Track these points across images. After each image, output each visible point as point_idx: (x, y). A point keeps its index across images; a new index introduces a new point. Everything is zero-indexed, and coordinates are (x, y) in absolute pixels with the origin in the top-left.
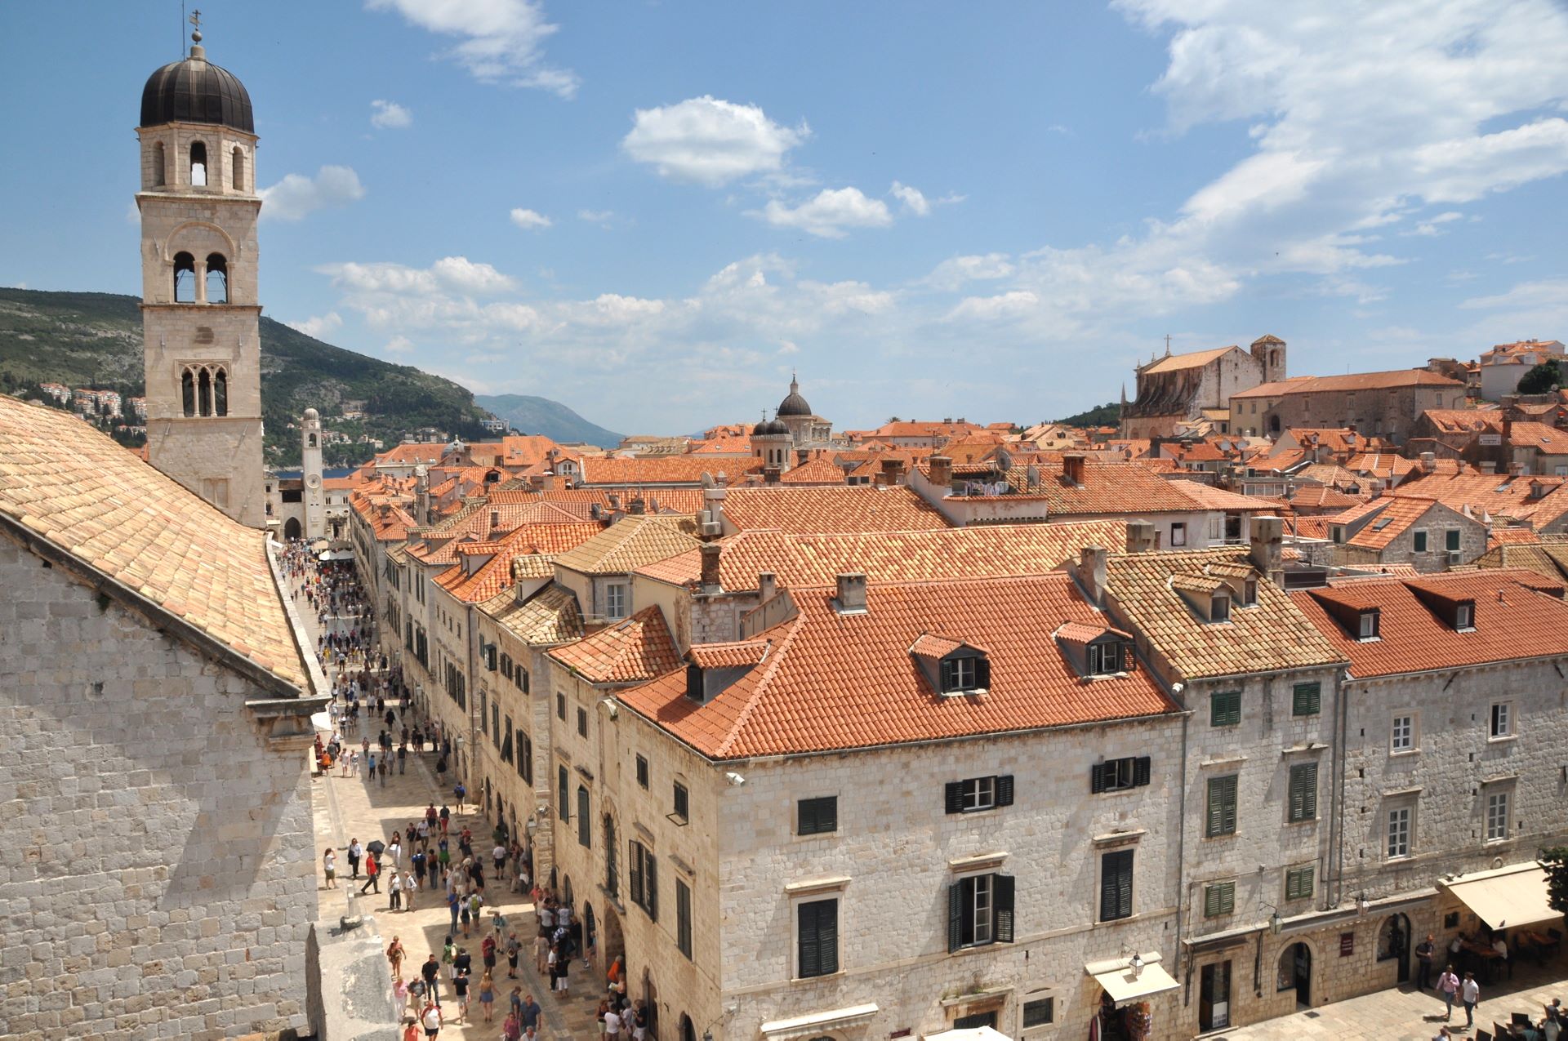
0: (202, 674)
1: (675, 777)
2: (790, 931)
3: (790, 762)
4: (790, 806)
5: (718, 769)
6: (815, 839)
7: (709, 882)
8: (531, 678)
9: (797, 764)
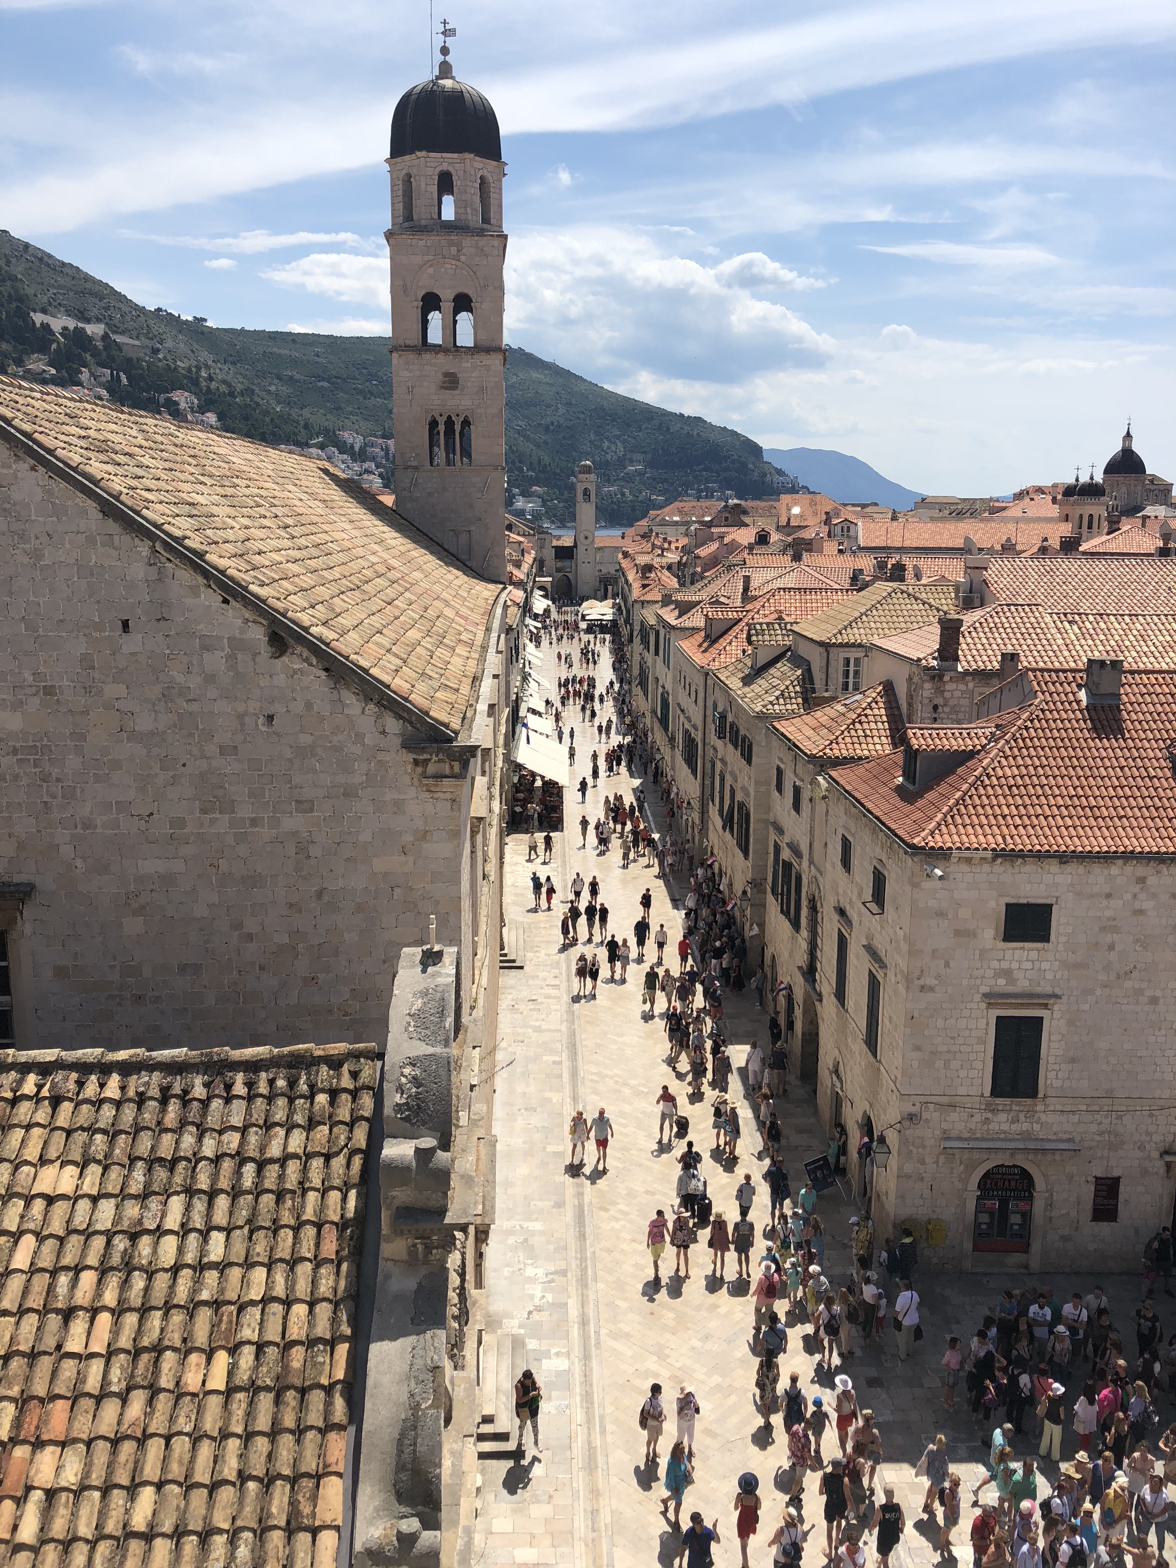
0: (363, 713)
1: (875, 863)
2: (985, 1043)
3: (999, 860)
4: (996, 908)
5: (916, 859)
6: (1023, 948)
7: (899, 977)
8: (755, 749)
9: (1008, 864)
